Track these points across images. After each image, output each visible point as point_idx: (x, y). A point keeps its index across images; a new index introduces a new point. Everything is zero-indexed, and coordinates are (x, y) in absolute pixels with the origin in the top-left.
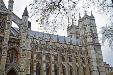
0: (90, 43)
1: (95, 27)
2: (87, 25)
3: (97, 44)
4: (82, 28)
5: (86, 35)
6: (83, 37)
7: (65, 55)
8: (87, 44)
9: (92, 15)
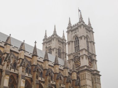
0: (86, 68)
1: (94, 43)
2: (83, 38)
3: (95, 72)
4: (72, 42)
5: (79, 54)
6: (72, 57)
7: (44, 82)
8: (80, 70)
9: (90, 24)
